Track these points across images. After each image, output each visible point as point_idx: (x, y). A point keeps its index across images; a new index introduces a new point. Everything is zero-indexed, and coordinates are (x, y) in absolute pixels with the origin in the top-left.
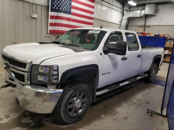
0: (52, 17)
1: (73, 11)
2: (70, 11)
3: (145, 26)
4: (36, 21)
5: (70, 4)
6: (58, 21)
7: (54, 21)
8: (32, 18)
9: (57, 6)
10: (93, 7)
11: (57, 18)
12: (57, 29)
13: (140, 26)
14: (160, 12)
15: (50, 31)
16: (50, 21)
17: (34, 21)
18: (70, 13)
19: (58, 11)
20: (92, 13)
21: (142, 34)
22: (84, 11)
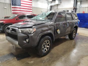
0: (13, 8)
1: (22, 5)
5: (20, 2)
6: (16, 9)
7: (14, 9)
9: (14, 3)
10: (31, 3)
11: (15, 8)
14: (62, 3)
15: (13, 13)
16: (12, 9)
17: (5, 9)
18: (20, 6)
19: (15, 5)
20: (31, 5)
22: (27, 4)
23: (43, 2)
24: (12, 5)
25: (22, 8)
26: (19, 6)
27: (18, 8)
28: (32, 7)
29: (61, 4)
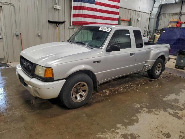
3: (180, 14)
4: (59, 12)
6: (81, 12)
8: (55, 9)
12: (80, 21)
13: (174, 14)
16: (73, 12)
20: (118, 1)
21: (177, 23)
24: (75, 1)
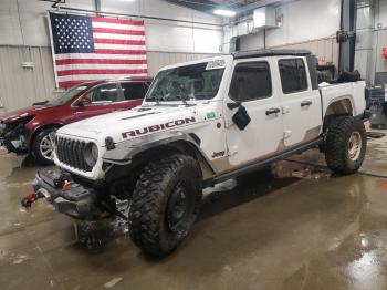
0: (59, 62)
1: (97, 46)
2: (93, 48)
4: (33, 72)
5: (91, 37)
6: (72, 67)
7: (63, 68)
8: (24, 68)
9: (66, 44)
10: (142, 33)
11: (68, 62)
14: (285, 18)
15: (60, 84)
16: (57, 68)
17: (29, 72)
18: (93, 50)
19: (69, 51)
20: (142, 43)
22: (122, 42)
23: (195, 25)
24: (57, 52)
25: (99, 61)
26: (86, 51)
27: (81, 61)
28: (144, 53)
29: (279, 24)
